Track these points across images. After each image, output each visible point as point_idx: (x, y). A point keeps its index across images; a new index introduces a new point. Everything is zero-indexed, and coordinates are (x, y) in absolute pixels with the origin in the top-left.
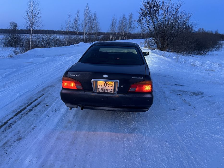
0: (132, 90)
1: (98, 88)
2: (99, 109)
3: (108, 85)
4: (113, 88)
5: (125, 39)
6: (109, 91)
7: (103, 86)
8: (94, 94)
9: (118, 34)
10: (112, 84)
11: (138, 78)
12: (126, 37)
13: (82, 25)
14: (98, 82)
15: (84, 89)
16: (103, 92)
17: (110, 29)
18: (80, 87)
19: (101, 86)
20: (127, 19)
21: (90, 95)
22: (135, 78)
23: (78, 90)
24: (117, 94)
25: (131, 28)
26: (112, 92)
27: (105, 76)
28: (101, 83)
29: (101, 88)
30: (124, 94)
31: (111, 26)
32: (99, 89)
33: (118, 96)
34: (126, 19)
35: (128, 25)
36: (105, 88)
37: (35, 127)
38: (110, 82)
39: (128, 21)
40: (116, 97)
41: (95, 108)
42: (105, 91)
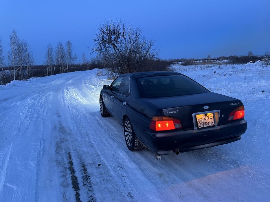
0: (230, 118)
1: (198, 123)
2: (198, 148)
3: (207, 118)
4: (212, 120)
5: (66, 72)
6: (210, 124)
7: (203, 119)
8: (195, 131)
9: (57, 66)
10: (211, 116)
11: (235, 104)
12: (66, 70)
13: (9, 56)
14: (197, 116)
15: (184, 128)
16: (204, 126)
17: (45, 61)
18: (178, 126)
19: (200, 120)
20: (65, 48)
21: (191, 133)
22: (232, 104)
23: (177, 130)
24: (218, 126)
25: (72, 58)
26: (213, 125)
27: (206, 107)
28: (200, 117)
29: (201, 122)
30: (224, 125)
31: (47, 57)
32: (200, 124)
33: (219, 128)
34: (63, 48)
35: (67, 56)
36: (205, 121)
37: (129, 193)
38: (209, 114)
39: (66, 51)
40: (218, 129)
41: (194, 149)
42: (206, 125)
